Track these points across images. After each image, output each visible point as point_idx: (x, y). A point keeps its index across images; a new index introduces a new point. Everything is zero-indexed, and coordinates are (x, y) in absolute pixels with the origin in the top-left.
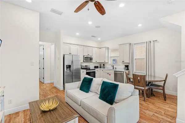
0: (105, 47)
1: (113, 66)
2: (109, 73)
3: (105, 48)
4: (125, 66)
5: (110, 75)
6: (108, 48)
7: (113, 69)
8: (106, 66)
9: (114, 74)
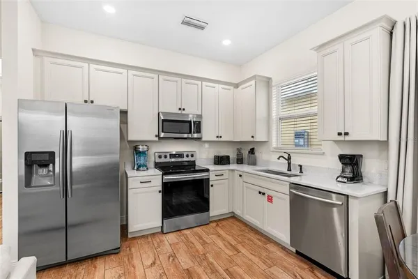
0: (254, 77)
1: (289, 158)
2: (268, 192)
3: (253, 82)
4: (342, 157)
5: (270, 199)
6: (268, 81)
7: (289, 169)
8: (262, 155)
9: (288, 198)
